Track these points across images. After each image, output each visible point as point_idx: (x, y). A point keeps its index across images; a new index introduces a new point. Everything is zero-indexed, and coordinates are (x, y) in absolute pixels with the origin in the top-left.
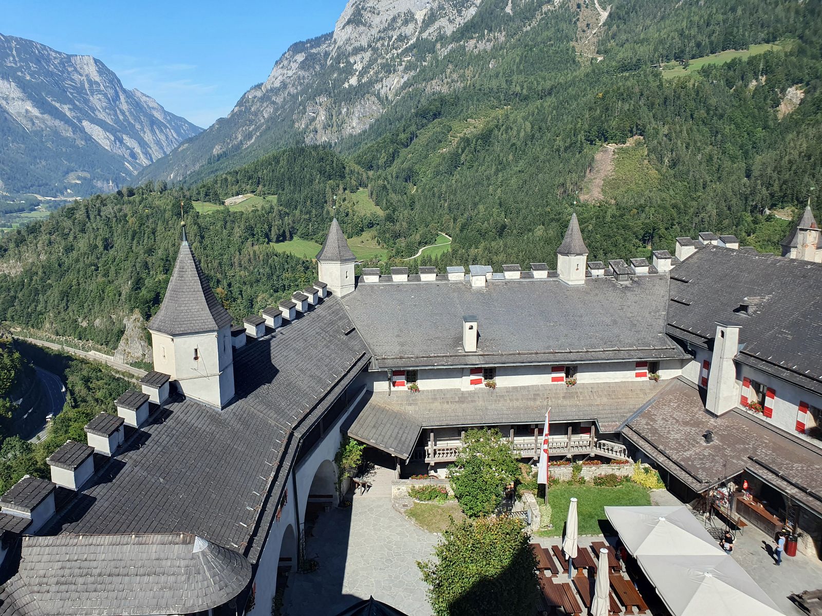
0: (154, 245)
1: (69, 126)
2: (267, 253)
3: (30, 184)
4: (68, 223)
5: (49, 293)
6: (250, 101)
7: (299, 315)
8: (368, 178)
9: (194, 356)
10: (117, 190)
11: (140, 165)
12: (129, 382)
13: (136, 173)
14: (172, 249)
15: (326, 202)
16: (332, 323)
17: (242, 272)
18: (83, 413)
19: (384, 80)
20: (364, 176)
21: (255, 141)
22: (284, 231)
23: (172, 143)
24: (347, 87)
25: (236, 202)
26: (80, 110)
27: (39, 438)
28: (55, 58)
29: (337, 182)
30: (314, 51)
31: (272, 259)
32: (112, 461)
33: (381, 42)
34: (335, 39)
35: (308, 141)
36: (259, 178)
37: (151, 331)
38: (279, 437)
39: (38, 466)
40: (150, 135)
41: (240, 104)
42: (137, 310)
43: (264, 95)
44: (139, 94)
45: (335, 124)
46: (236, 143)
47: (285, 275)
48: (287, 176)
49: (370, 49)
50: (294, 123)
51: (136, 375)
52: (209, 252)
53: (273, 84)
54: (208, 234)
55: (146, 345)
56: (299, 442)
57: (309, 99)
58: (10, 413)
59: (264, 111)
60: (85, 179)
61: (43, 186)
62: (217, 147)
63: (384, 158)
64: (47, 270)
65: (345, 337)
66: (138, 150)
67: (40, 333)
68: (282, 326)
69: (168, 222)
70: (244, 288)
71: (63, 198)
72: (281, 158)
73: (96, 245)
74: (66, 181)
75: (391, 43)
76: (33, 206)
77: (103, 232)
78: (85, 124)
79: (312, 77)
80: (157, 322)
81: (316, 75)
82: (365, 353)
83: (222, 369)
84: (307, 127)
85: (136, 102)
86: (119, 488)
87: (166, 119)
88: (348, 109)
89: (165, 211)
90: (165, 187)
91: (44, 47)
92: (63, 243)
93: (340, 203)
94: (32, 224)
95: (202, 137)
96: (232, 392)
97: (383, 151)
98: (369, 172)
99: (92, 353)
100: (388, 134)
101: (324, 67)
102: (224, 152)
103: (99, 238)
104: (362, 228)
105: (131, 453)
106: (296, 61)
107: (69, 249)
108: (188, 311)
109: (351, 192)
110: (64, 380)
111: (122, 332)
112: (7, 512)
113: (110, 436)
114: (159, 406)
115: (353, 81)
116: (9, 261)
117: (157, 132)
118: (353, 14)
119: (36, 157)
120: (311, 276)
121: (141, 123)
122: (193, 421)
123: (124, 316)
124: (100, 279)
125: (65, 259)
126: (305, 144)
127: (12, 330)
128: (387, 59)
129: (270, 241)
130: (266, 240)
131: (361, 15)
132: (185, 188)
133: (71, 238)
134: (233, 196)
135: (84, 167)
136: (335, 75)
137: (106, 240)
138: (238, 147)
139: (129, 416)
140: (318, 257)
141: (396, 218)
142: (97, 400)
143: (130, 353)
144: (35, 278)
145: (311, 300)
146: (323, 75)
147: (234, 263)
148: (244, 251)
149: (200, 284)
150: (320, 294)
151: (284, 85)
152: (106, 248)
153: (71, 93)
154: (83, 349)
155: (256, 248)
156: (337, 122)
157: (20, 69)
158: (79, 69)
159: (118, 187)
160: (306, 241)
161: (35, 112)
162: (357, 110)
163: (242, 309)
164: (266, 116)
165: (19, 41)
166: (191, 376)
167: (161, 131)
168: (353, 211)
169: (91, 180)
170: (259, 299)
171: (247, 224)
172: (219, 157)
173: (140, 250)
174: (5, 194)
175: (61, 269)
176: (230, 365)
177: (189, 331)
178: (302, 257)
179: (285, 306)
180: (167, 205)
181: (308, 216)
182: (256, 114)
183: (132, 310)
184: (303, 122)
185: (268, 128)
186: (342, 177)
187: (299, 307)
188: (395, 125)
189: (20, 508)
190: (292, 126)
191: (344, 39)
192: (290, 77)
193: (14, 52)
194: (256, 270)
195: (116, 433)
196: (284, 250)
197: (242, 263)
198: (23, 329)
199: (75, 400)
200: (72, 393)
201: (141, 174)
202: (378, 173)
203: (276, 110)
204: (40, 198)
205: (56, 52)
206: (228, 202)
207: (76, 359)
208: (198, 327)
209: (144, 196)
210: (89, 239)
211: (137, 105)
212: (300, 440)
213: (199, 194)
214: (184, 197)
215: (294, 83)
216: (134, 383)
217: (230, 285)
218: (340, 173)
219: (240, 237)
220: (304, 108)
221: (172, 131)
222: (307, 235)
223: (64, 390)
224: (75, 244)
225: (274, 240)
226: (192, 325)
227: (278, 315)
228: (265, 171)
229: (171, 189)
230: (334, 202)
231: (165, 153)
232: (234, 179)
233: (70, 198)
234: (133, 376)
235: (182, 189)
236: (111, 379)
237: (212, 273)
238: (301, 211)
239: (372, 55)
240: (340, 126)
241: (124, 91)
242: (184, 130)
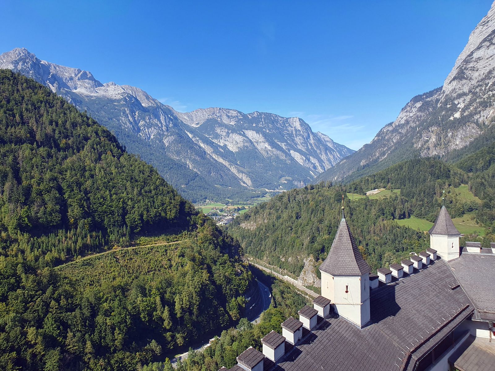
0: (323, 217)
1: (284, 153)
2: (392, 226)
3: (263, 183)
4: (279, 204)
5: (267, 241)
6: (385, 133)
7: (415, 271)
8: (468, 177)
9: (346, 290)
10: (305, 186)
11: (318, 172)
12: (305, 298)
13: (315, 177)
14: (333, 220)
15: (435, 194)
16: (441, 279)
17: (375, 237)
18: (279, 312)
19: (482, 113)
20: (465, 176)
21: (387, 156)
22: (404, 212)
23: (337, 160)
24: (452, 119)
25: (373, 194)
26: (290, 145)
27: (256, 322)
28: (281, 120)
29: (444, 180)
30: (428, 99)
31: (395, 230)
32: (294, 348)
33: (479, 88)
34: (444, 91)
35: (423, 155)
36: (389, 179)
37: (321, 271)
38: (401, 356)
39: (254, 338)
40: (324, 156)
41: (378, 135)
42: (311, 255)
43: (394, 129)
44: (320, 134)
45: (443, 143)
46: (375, 158)
47: (404, 241)
48: (407, 177)
49: (471, 93)
50: (413, 144)
51: (309, 293)
52: (355, 223)
53: (400, 122)
54: (355, 212)
55: (315, 276)
56: (416, 363)
57: (424, 129)
58: (244, 304)
59: (394, 138)
60: (289, 180)
61: (269, 185)
62: (363, 161)
63: (481, 163)
64: (267, 229)
65: (451, 291)
66: (317, 164)
67: (261, 262)
68: (403, 277)
69: (331, 205)
70: (376, 247)
71: (278, 191)
72: (404, 166)
73: (292, 216)
74: (280, 182)
75: (487, 88)
76: (264, 194)
77: (296, 209)
78: (292, 152)
79: (427, 115)
80: (325, 266)
81: (429, 114)
82: (468, 306)
83: (363, 301)
84: (422, 146)
85: (319, 139)
86: (297, 367)
87: (334, 146)
88: (453, 133)
89: (330, 198)
90: (331, 185)
91: (276, 116)
92: (276, 214)
93: (446, 194)
94: (263, 204)
95: (354, 155)
96: (368, 318)
97: (481, 159)
98: (469, 173)
99: (286, 277)
100: (485, 147)
101: (435, 108)
102: (367, 164)
103: (294, 212)
104: (464, 211)
105: (305, 346)
106: (415, 107)
107: (279, 218)
108: (343, 261)
109: (455, 187)
110: (271, 290)
111: (303, 267)
112: (240, 366)
113: (294, 332)
114: (323, 319)
115: (457, 115)
116: (251, 222)
117: (329, 154)
118: (458, 73)
119: (267, 170)
120: (423, 243)
121: (320, 150)
122: (343, 333)
123: (304, 258)
124: (293, 235)
125: (276, 223)
126: (421, 157)
127: (249, 259)
128: (484, 98)
129: (394, 218)
130: (392, 217)
131: (464, 73)
132: (343, 185)
133: (280, 212)
134: (372, 190)
135: (289, 174)
136: (444, 113)
137: (297, 213)
138: (376, 161)
139: (306, 322)
140: (430, 232)
141: (492, 205)
142: (287, 305)
143: (306, 280)
144: (261, 232)
145: (424, 261)
146: (435, 114)
147: (371, 231)
148: (377, 224)
149: (351, 245)
150: (432, 257)
151: (407, 122)
152: (297, 218)
153: (286, 137)
154: (282, 274)
155: (385, 222)
156: (444, 142)
157: (264, 128)
158: (291, 125)
159: (305, 185)
160: (420, 220)
161: (269, 148)
162: (460, 133)
163: (374, 261)
164: (395, 141)
165: (265, 114)
166: (343, 303)
167: (331, 153)
168: (456, 200)
169: (292, 181)
170: (386, 255)
171: (380, 207)
172: (364, 167)
173: (315, 220)
174: (252, 188)
175: (273, 228)
176: (367, 299)
177: (343, 274)
178: (416, 229)
179: (406, 264)
180: (332, 195)
181: (421, 202)
182: (388, 141)
183: (309, 255)
184: (420, 144)
185: (396, 148)
186: (448, 177)
187: (416, 265)
188: (491, 142)
189: (246, 365)
190: (412, 146)
191: (450, 90)
192: (411, 117)
193: (263, 120)
194: (384, 236)
195: (298, 331)
196: (404, 224)
197: (376, 231)
198: (254, 259)
199: (275, 303)
200: (274, 299)
201: (318, 177)
202: (477, 174)
203: (401, 137)
204: (267, 190)
205: (281, 117)
206: (368, 193)
207: (278, 279)
208: (349, 272)
209: (319, 190)
210: (289, 212)
211: (319, 140)
212: (416, 362)
213: (351, 188)
214: (342, 190)
215: (414, 120)
216: (307, 299)
217: (367, 245)
218: (447, 174)
219: (375, 215)
220: (421, 135)
221: (337, 153)
222: (421, 215)
223: (270, 296)
224: (281, 215)
225: (398, 218)
226: (345, 270)
227: (402, 269)
228: (393, 174)
229: (335, 186)
230: (441, 194)
231: (332, 165)
232: (373, 180)
233: (281, 190)
234: (307, 294)
235: (341, 186)
236: (295, 294)
237: (357, 236)
238: (417, 200)
239: (472, 97)
240: (446, 145)
241: (313, 133)
242: (344, 152)
